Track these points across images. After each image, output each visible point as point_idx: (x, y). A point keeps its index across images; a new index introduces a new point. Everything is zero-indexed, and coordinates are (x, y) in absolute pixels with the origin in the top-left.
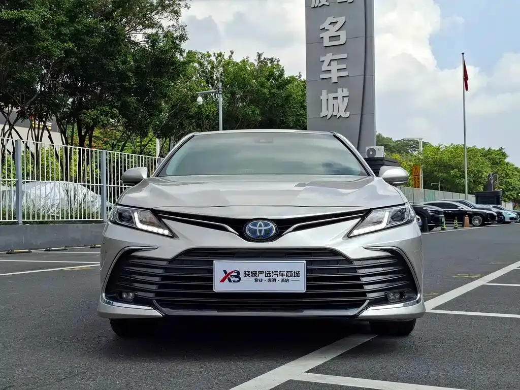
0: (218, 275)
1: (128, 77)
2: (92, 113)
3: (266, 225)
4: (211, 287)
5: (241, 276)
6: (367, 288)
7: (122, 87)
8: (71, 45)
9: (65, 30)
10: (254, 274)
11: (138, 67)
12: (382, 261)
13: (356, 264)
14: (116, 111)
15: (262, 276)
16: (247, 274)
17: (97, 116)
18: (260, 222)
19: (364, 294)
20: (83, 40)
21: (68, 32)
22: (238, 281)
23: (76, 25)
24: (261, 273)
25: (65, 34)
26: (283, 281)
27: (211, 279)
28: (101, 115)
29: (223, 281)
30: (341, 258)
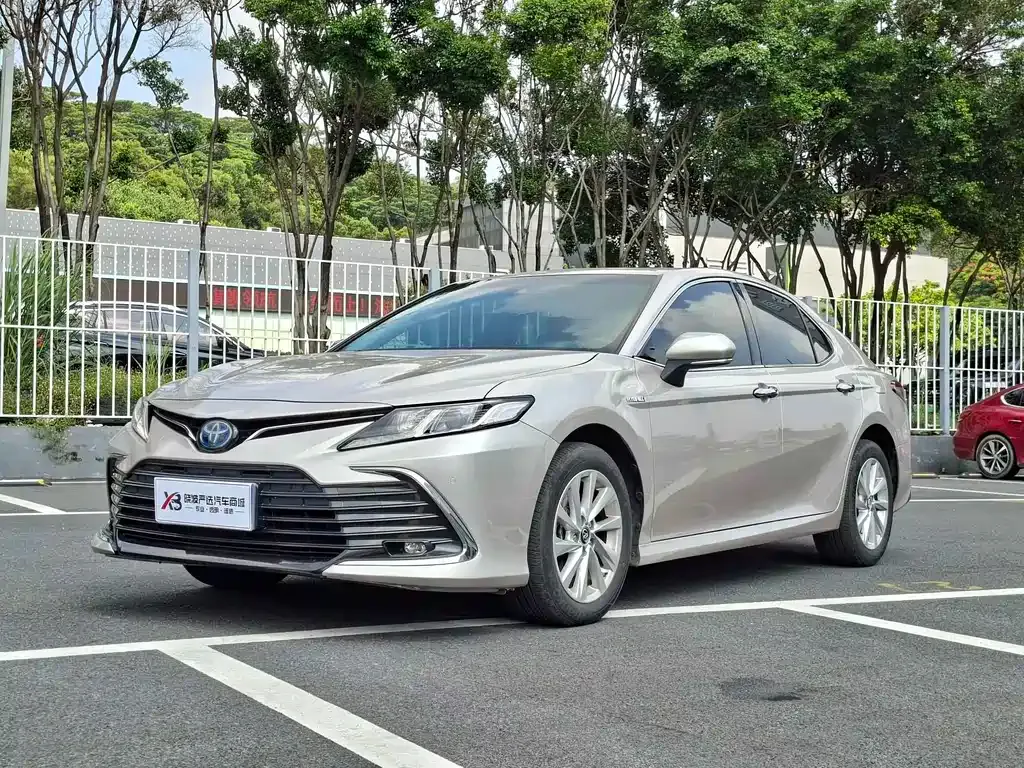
0: (159, 499)
1: (960, 143)
2: (885, 221)
3: (222, 428)
4: (152, 515)
5: (182, 501)
6: (347, 531)
7: (947, 164)
8: (839, 94)
9: (828, 67)
10: (196, 499)
11: (981, 121)
12: (376, 490)
13: (329, 492)
14: (935, 213)
15: (203, 503)
16: (188, 498)
17: (896, 225)
18: (217, 424)
19: (343, 540)
20: (863, 81)
21: (833, 70)
22: (179, 509)
23: (849, 54)
24: (202, 498)
25: (827, 76)
26: (226, 511)
27: (152, 503)
28: (905, 222)
29: (164, 507)
30: (306, 481)
